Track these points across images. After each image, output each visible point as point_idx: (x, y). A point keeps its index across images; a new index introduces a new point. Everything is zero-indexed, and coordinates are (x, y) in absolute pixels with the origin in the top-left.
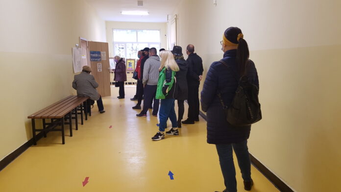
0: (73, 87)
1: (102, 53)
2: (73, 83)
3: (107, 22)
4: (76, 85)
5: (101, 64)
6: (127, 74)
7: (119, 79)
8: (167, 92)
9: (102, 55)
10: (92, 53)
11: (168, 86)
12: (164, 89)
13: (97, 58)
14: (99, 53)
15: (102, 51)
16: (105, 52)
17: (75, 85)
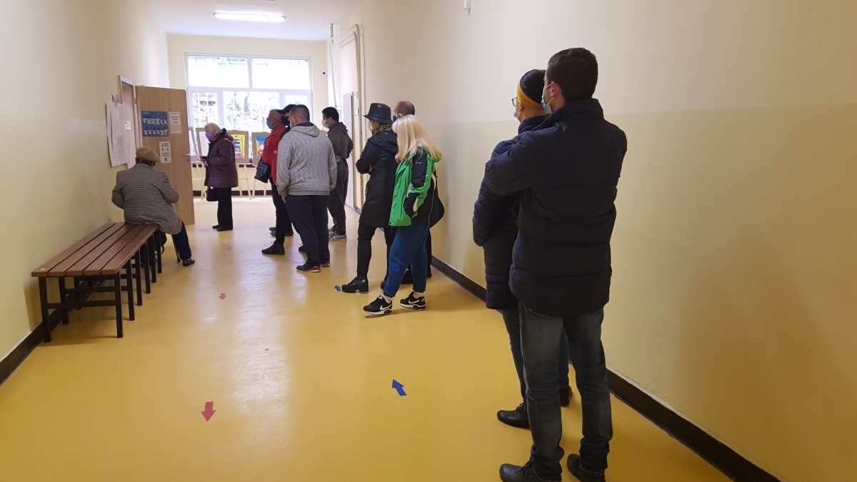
0: (114, 201)
1: (170, 114)
2: (114, 191)
3: (171, 38)
4: (123, 196)
5: (169, 143)
6: (238, 169)
7: (218, 181)
8: (415, 208)
9: (171, 121)
10: (146, 115)
11: (418, 194)
12: (408, 204)
13: (158, 128)
14: (164, 116)
15: (170, 111)
16: (178, 115)
17: (120, 196)
